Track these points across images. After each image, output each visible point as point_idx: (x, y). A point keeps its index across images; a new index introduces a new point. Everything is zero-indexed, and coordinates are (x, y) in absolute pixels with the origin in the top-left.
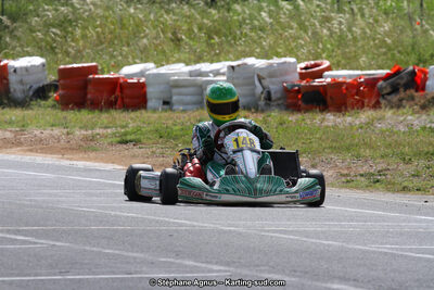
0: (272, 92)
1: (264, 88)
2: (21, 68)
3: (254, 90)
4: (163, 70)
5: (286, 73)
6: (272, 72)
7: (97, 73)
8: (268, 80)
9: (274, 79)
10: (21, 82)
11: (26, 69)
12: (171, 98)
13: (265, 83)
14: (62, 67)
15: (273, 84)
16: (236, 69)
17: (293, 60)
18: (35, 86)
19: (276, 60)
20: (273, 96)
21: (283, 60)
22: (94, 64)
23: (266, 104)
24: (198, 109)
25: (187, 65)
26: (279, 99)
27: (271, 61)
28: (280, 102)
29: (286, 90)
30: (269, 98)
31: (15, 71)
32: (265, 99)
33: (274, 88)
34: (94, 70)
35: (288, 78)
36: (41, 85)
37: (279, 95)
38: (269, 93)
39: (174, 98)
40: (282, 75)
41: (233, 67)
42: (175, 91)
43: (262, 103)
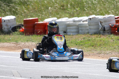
0: (106, 28)
1: (102, 26)
2: (7, 20)
3: (99, 27)
4: (60, 20)
5: (111, 21)
6: (105, 20)
7: (38, 22)
8: (104, 23)
9: (106, 23)
10: (7, 25)
11: (9, 20)
12: (67, 30)
13: (103, 24)
14: (25, 19)
15: (106, 24)
16: (91, 19)
17: (113, 16)
18: (12, 27)
19: (107, 16)
20: (106, 29)
21: (109, 16)
22: (37, 18)
23: (103, 32)
24: (77, 34)
25: (69, 18)
26: (108, 30)
27: (104, 16)
28: (109, 31)
29: (111, 27)
30: (104, 30)
31: (4, 21)
32: (103, 30)
33: (106, 26)
34: (37, 20)
35: (111, 22)
36: (14, 26)
37: (108, 29)
38: (104, 28)
39: (68, 30)
40: (109, 21)
41: (90, 19)
42: (68, 27)
43: (102, 32)
